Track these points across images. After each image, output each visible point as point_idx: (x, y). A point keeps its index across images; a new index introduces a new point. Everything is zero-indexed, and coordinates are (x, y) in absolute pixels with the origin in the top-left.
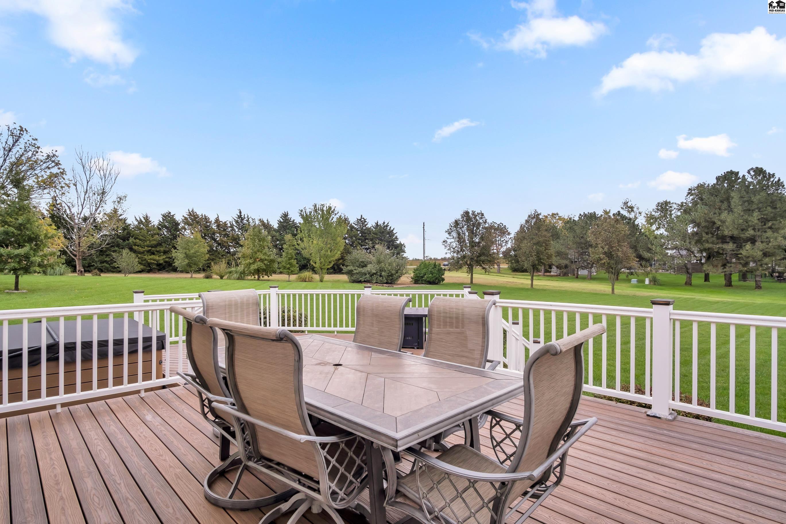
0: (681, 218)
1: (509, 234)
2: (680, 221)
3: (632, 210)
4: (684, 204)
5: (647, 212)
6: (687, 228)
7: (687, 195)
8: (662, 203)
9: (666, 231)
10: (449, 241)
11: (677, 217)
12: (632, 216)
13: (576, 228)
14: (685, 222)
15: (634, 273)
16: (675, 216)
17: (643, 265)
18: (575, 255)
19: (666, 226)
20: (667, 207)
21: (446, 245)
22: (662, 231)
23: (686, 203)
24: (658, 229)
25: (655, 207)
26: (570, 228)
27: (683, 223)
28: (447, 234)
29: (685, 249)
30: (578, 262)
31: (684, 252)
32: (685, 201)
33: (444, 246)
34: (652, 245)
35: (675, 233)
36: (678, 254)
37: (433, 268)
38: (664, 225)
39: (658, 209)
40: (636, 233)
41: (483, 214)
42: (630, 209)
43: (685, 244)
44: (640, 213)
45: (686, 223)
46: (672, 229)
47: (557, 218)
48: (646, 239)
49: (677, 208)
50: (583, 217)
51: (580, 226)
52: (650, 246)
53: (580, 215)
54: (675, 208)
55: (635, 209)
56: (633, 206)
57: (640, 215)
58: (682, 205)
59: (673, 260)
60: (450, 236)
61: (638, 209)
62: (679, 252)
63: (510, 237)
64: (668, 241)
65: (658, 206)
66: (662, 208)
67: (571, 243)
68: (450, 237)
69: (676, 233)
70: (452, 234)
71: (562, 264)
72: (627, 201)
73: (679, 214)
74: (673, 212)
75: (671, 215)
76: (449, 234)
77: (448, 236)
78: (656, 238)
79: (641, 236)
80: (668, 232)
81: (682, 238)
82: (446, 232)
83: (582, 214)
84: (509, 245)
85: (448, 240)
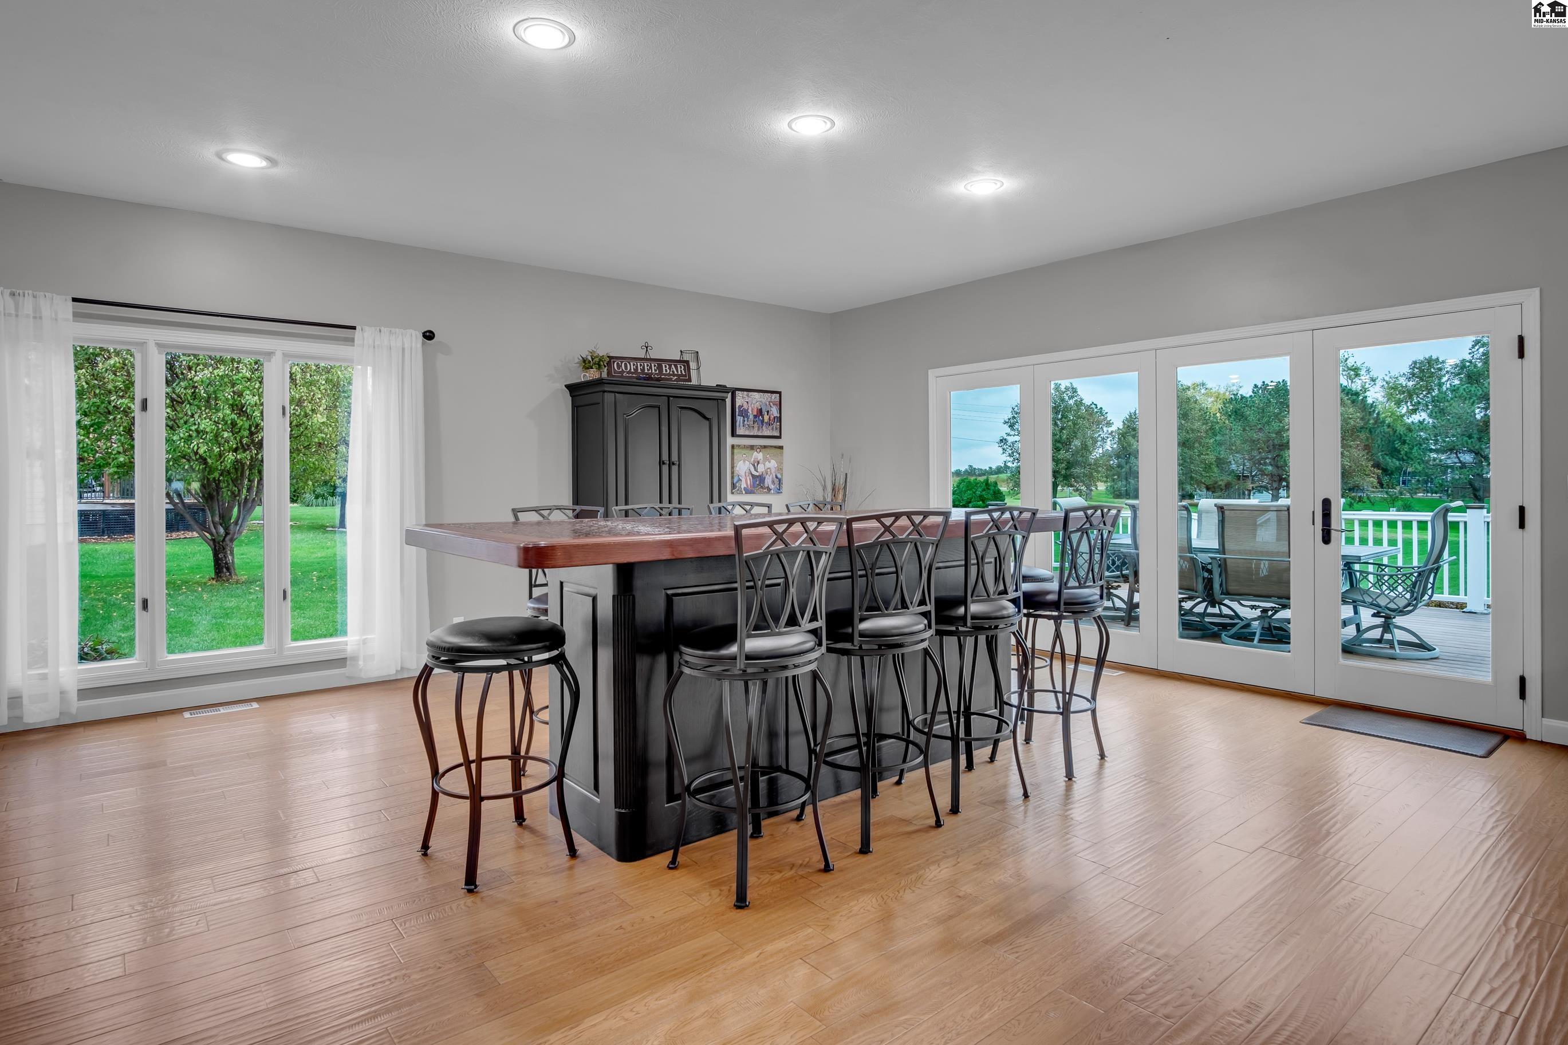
0: (1461, 390)
1: (1109, 424)
2: (1460, 397)
3: (1357, 375)
4: (1468, 364)
5: (1387, 379)
6: (1474, 411)
7: (1473, 346)
8: (1421, 363)
9: (1430, 416)
10: (1011, 439)
11: (1454, 390)
12: (1356, 386)
13: (1248, 413)
14: (1470, 398)
15: (1365, 499)
16: (1448, 386)
17: (1384, 482)
18: (1244, 465)
19: (1430, 407)
20: (1433, 370)
21: (1005, 447)
22: (1422, 416)
23: (1470, 362)
24: (1414, 411)
25: (1406, 370)
26: (1236, 412)
27: (1467, 402)
28: (1006, 426)
29: (1470, 451)
30: (1250, 478)
31: (1468, 458)
32: (1468, 357)
33: (1001, 449)
34: (1404, 442)
35: (1449, 420)
36: (1456, 460)
37: (984, 490)
38: (1427, 406)
39: (1413, 374)
40: (1369, 420)
41: (1076, 389)
42: (1352, 373)
43: (1470, 441)
44: (1373, 380)
45: (1472, 400)
46: (1442, 412)
47: (1203, 391)
48: (1389, 433)
49: (1453, 371)
50: (1260, 391)
51: (1255, 409)
52: (1397, 445)
53: (1256, 386)
54: (1447, 372)
55: (1363, 372)
56: (1359, 364)
57: (1373, 383)
58: (1462, 366)
59: (1445, 473)
60: (1013, 430)
61: (1368, 371)
62: (1458, 458)
63: (1110, 429)
64: (1435, 437)
65: (1414, 367)
66: (1422, 371)
67: (1238, 442)
68: (1012, 433)
69: (1451, 420)
70: (1016, 426)
71: (1220, 483)
72: (1346, 356)
73: (1457, 382)
74: (1444, 379)
75: (1440, 385)
76: (1010, 426)
77: (1008, 430)
78: (1410, 430)
79: (1378, 427)
80: (1435, 418)
81: (1463, 429)
82: (1005, 423)
83: (1260, 385)
84: (1108, 446)
85: (1008, 438)
